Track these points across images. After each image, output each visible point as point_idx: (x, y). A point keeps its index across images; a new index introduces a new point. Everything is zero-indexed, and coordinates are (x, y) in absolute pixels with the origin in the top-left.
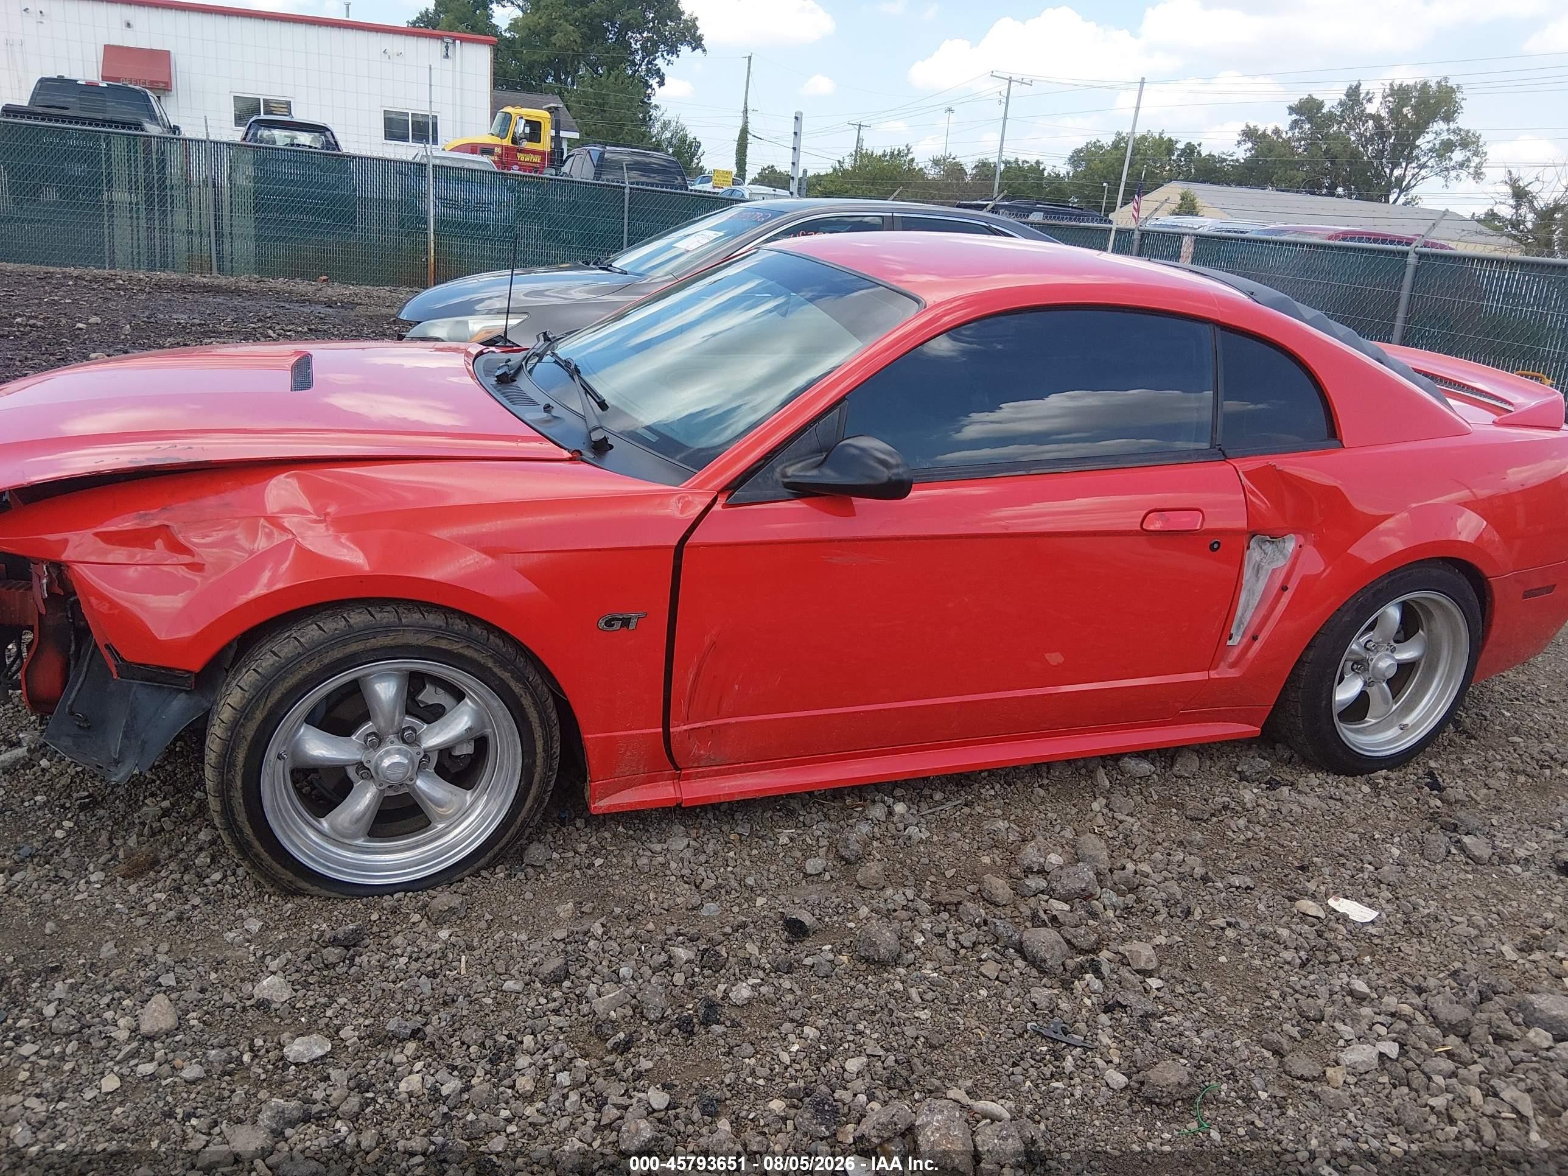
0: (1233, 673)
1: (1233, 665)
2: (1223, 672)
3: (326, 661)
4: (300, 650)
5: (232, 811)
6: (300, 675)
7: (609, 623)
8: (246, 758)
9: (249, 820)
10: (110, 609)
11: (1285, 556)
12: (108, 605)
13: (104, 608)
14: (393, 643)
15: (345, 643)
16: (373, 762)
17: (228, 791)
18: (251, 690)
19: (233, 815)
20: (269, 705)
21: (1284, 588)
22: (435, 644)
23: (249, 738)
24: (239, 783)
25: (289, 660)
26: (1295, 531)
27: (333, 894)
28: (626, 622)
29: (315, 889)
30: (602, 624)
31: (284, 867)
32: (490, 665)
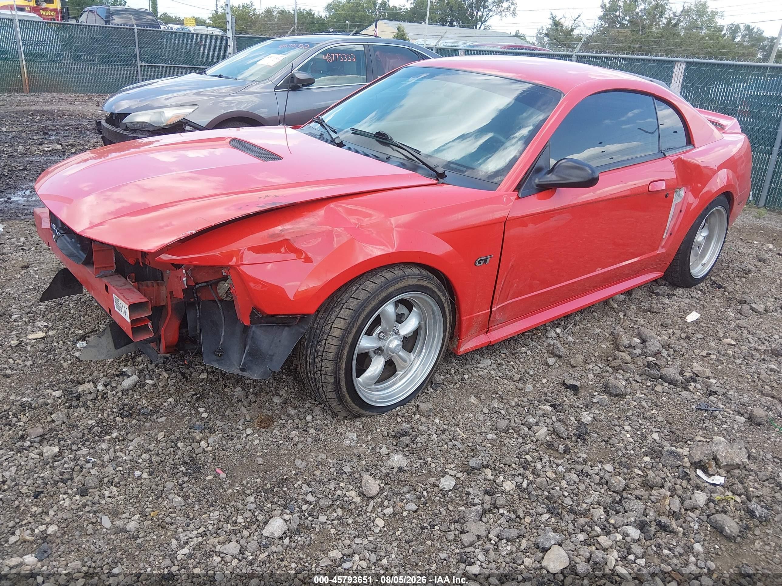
0: (664, 250)
1: (663, 247)
2: (661, 251)
3: (380, 298)
4: (369, 295)
5: (339, 381)
6: (370, 308)
7: (479, 263)
8: (348, 353)
9: (346, 385)
10: (262, 288)
11: (681, 197)
12: (261, 286)
13: (259, 288)
14: (404, 285)
15: (387, 288)
16: (385, 347)
17: (339, 371)
18: (349, 318)
19: (339, 383)
20: (358, 324)
21: (681, 211)
22: (418, 283)
23: (349, 343)
24: (344, 366)
25: (365, 301)
26: (685, 185)
27: (374, 414)
28: (485, 261)
29: (367, 413)
30: (477, 264)
31: (356, 405)
32: (436, 290)
